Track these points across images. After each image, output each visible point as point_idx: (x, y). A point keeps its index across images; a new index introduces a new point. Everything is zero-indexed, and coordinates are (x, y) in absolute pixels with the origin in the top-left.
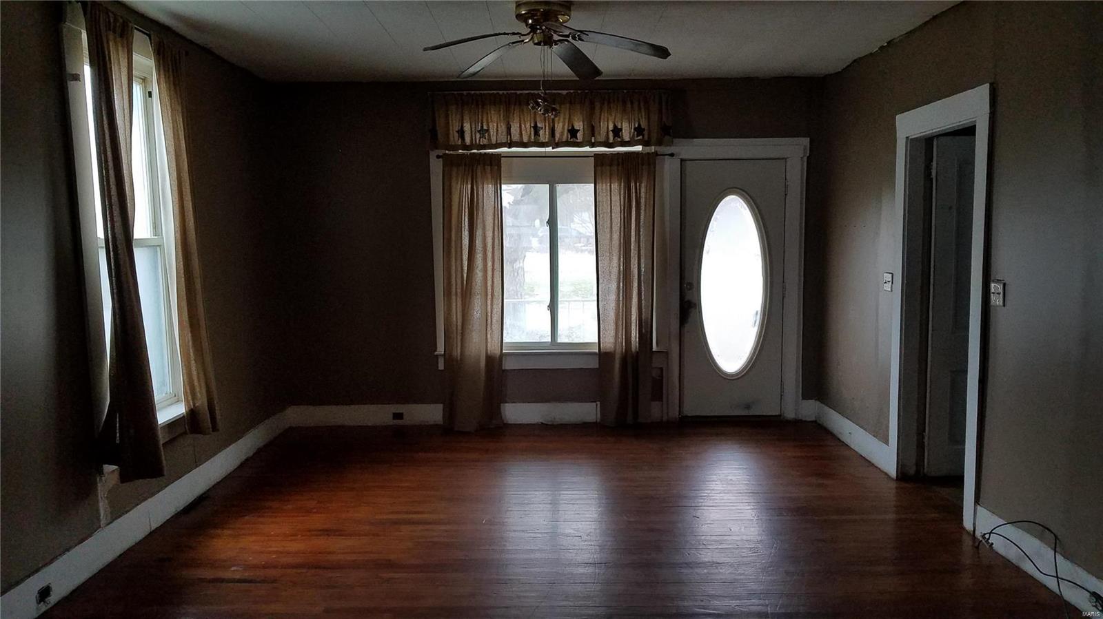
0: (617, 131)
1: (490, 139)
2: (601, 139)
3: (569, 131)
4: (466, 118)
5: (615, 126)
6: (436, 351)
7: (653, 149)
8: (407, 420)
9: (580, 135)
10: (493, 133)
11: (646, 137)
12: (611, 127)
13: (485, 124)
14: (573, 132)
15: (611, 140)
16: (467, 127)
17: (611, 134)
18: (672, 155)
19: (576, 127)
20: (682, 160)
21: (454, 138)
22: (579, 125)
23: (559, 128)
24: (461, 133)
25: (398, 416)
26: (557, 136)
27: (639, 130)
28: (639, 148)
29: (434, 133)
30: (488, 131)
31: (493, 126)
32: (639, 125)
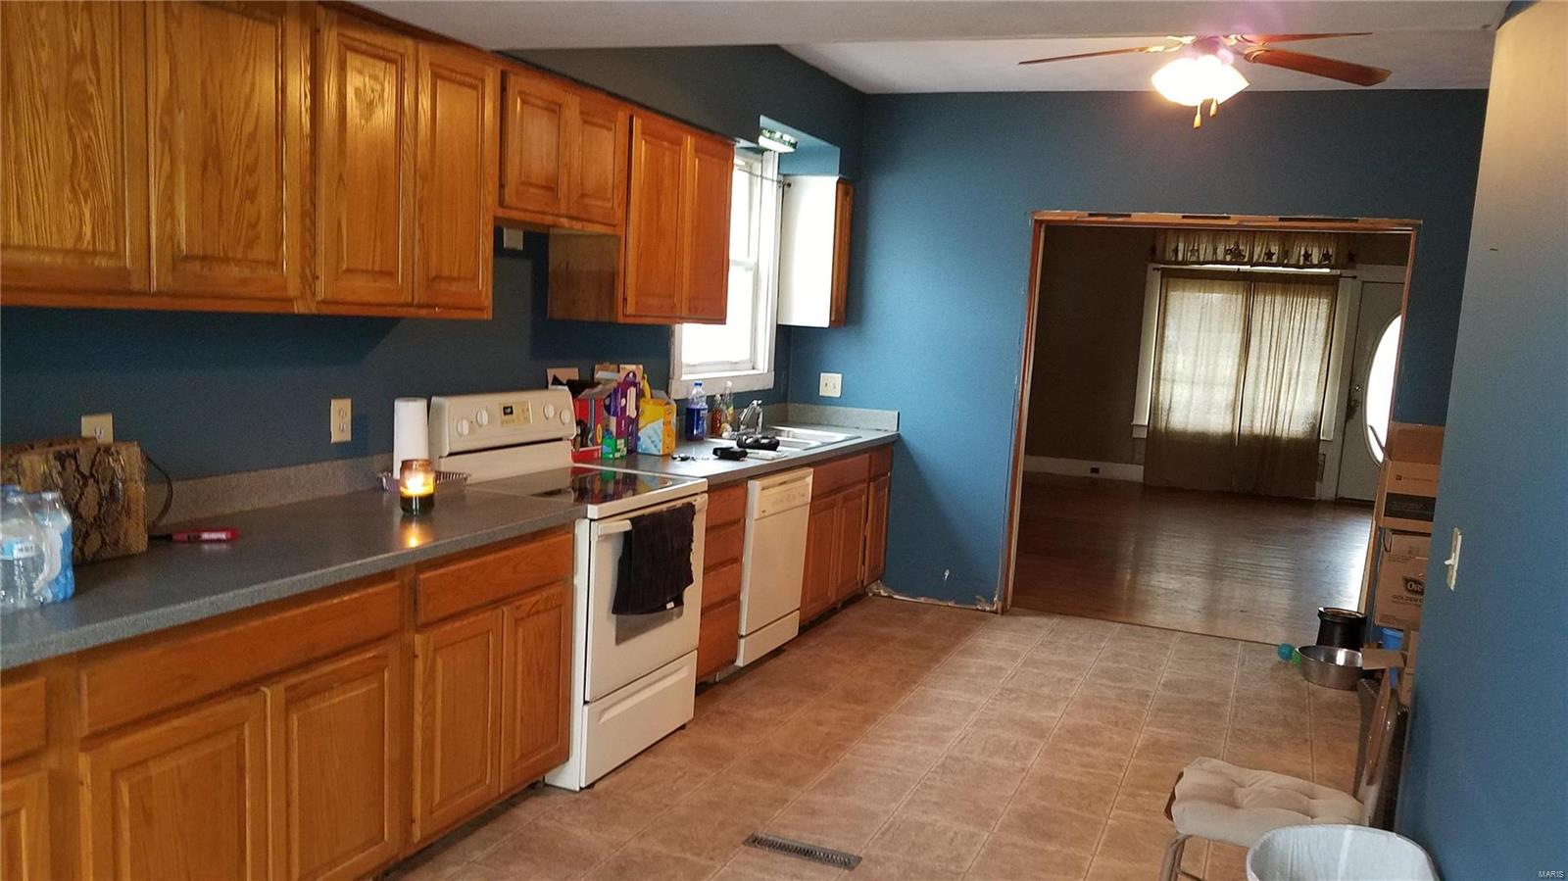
0: (1307, 256)
1: (1199, 257)
2: (1293, 261)
3: (1266, 254)
4: (1181, 239)
5: (1306, 252)
6: (1132, 421)
7: (1338, 272)
8: (1102, 475)
9: (1275, 258)
10: (1202, 252)
11: (1333, 262)
12: (1303, 252)
13: (1196, 244)
14: (1269, 255)
15: (1301, 263)
16: (1181, 247)
17: (1302, 258)
18: (1355, 277)
19: (1273, 251)
20: (1364, 282)
21: (1170, 256)
22: (1275, 249)
23: (1257, 250)
24: (1176, 251)
25: (1095, 470)
26: (1256, 257)
27: (1326, 256)
28: (1327, 270)
29: (1153, 250)
30: (1198, 250)
31: (1203, 247)
32: (1328, 252)
